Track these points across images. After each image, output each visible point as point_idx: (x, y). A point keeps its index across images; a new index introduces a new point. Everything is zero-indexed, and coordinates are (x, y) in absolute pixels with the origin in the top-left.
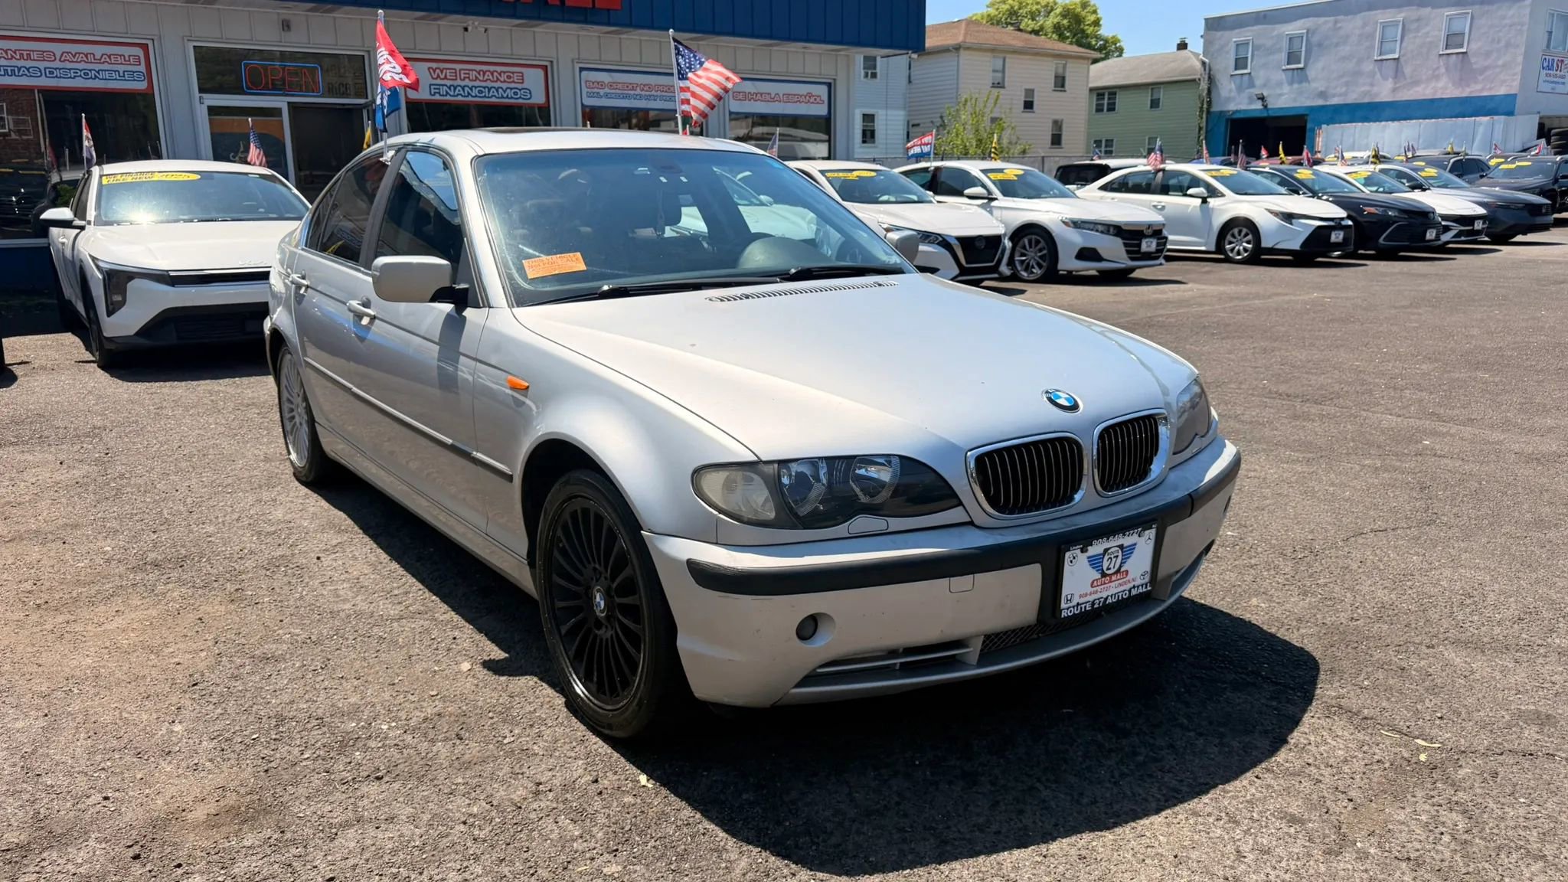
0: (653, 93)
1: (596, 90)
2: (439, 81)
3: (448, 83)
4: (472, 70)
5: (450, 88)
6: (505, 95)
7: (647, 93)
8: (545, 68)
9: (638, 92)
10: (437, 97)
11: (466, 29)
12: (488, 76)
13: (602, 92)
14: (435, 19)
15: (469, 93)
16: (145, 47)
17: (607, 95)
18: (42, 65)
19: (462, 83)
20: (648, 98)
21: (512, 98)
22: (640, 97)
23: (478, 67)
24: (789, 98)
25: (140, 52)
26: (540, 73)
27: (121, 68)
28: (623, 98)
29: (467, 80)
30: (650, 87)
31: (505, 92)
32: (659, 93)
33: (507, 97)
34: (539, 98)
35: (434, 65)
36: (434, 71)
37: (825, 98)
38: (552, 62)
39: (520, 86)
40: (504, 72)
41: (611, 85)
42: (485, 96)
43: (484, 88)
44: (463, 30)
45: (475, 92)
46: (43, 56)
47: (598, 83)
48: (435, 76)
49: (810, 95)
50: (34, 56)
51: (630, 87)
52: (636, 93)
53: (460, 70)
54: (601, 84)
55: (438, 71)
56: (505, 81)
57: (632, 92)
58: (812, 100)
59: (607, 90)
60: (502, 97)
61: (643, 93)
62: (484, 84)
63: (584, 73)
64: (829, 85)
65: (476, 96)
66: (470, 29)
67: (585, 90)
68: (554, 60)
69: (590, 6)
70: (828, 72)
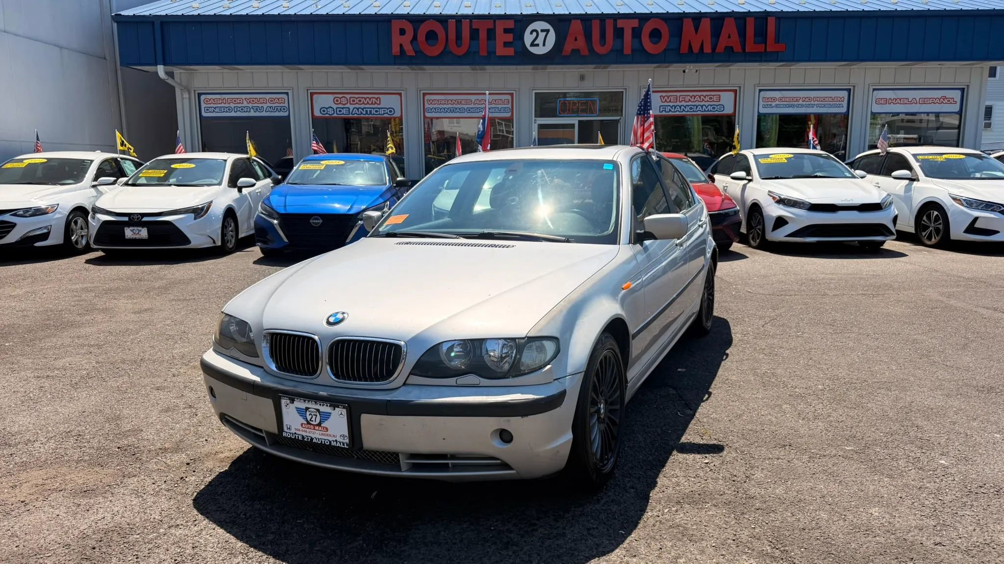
0: (812, 102)
1: (770, 103)
2: (666, 104)
3: (671, 104)
4: (687, 96)
5: (672, 108)
6: (706, 110)
7: (807, 103)
8: (735, 91)
9: (801, 102)
10: (664, 113)
11: (684, 71)
12: (697, 98)
13: (774, 104)
14: (668, 67)
15: (683, 110)
16: (512, 95)
17: (777, 106)
18: (465, 107)
19: (680, 104)
20: (808, 106)
21: (711, 111)
22: (802, 106)
23: (691, 94)
24: (924, 101)
25: (509, 97)
26: (732, 94)
27: (500, 106)
28: (789, 107)
29: (683, 102)
30: (810, 99)
31: (707, 107)
32: (816, 103)
33: (708, 111)
34: (729, 110)
35: (664, 94)
36: (664, 98)
37: (958, 99)
38: (740, 87)
39: (717, 103)
40: (708, 96)
41: (781, 99)
42: (693, 111)
43: (694, 106)
44: (682, 72)
45: (688, 109)
46: (468, 102)
47: (771, 99)
48: (664, 101)
49: (944, 98)
50: (463, 102)
51: (795, 100)
52: (799, 103)
53: (680, 96)
54: (774, 99)
55: (666, 97)
56: (708, 101)
57: (797, 103)
58: (946, 101)
59: (777, 103)
60: (705, 111)
61: (804, 103)
62: (694, 104)
63: (762, 93)
64: (963, 90)
65: (688, 111)
66: (686, 71)
67: (761, 103)
68: (742, 86)
69: (763, 50)
70: (962, 81)
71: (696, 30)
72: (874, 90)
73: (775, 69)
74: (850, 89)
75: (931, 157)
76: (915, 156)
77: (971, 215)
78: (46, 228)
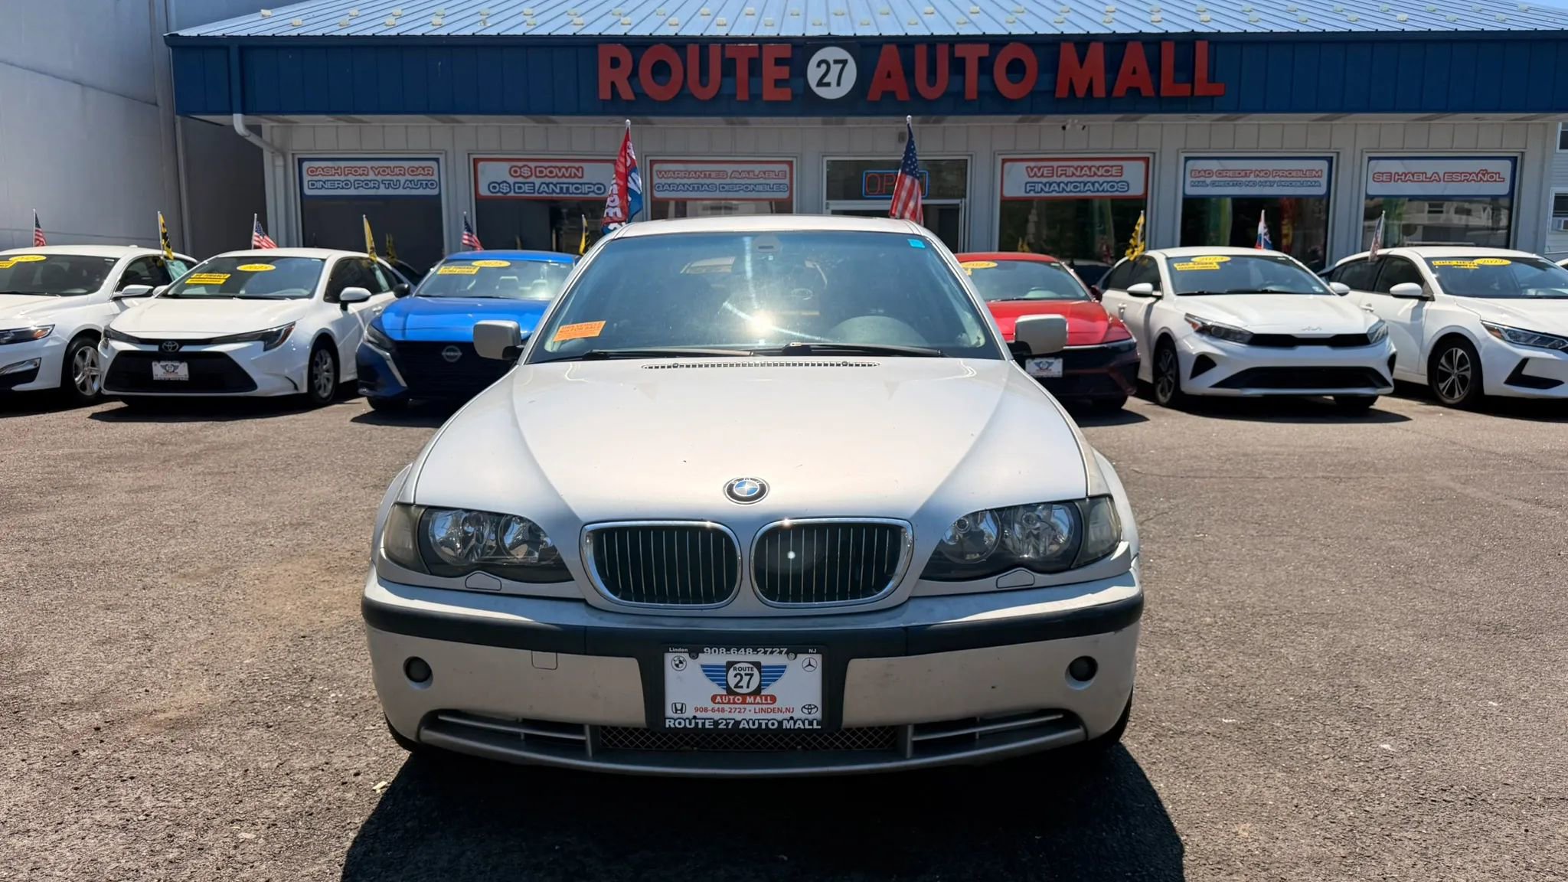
0: (1271, 179)
1: (1202, 179)
2: (1035, 179)
3: (1044, 180)
4: (1069, 167)
5: (1045, 185)
6: (1101, 189)
7: (1262, 179)
8: (1147, 160)
9: (1252, 178)
10: (1032, 194)
11: (1064, 128)
12: (1086, 171)
13: (1208, 181)
14: (1037, 121)
15: (1063, 189)
16: (790, 164)
17: (1213, 184)
18: (717, 182)
19: (1058, 180)
20: (1263, 184)
21: (1107, 191)
22: (1254, 184)
23: (1076, 164)
24: (1451, 177)
25: (786, 167)
26: (1142, 165)
27: (772, 182)
28: (1233, 185)
29: (1063, 176)
30: (1267, 173)
31: (1101, 185)
32: (1277, 179)
33: (1103, 191)
34: (1136, 190)
35: (1032, 164)
36: (1032, 170)
37: (1507, 176)
38: (1154, 153)
39: (1118, 179)
40: (1103, 167)
41: (1220, 173)
42: (1080, 191)
43: (1080, 183)
44: (1061, 129)
45: (1070, 187)
46: (721, 174)
47: (1205, 171)
48: (1032, 174)
49: (1485, 172)
50: (713, 175)
51: (1243, 174)
52: (1248, 179)
53: (1058, 167)
54: (1210, 173)
55: (1035, 169)
56: (1102, 176)
57: (1244, 179)
58: (1487, 177)
59: (1214, 178)
60: (1098, 191)
61: (1258, 179)
62: (1080, 179)
63: (1190, 163)
64: (1514, 160)
65: (1071, 191)
66: (1068, 127)
67: (1189, 180)
68: (1157, 151)
69: (1189, 94)
70: (1513, 146)
71: (1082, 62)
72: (1370, 159)
73: (1211, 125)
74: (1332, 158)
75: (1454, 263)
76: (1428, 260)
77: (1515, 355)
78: (31, 361)
